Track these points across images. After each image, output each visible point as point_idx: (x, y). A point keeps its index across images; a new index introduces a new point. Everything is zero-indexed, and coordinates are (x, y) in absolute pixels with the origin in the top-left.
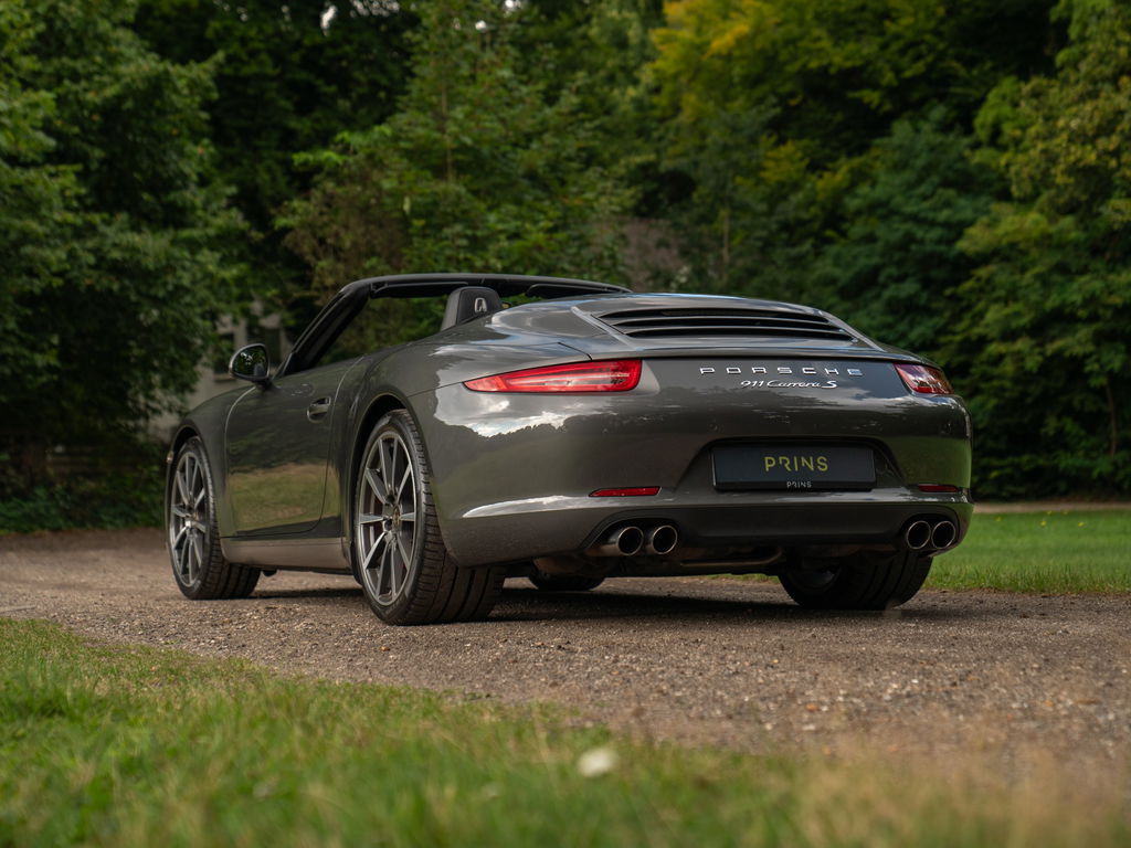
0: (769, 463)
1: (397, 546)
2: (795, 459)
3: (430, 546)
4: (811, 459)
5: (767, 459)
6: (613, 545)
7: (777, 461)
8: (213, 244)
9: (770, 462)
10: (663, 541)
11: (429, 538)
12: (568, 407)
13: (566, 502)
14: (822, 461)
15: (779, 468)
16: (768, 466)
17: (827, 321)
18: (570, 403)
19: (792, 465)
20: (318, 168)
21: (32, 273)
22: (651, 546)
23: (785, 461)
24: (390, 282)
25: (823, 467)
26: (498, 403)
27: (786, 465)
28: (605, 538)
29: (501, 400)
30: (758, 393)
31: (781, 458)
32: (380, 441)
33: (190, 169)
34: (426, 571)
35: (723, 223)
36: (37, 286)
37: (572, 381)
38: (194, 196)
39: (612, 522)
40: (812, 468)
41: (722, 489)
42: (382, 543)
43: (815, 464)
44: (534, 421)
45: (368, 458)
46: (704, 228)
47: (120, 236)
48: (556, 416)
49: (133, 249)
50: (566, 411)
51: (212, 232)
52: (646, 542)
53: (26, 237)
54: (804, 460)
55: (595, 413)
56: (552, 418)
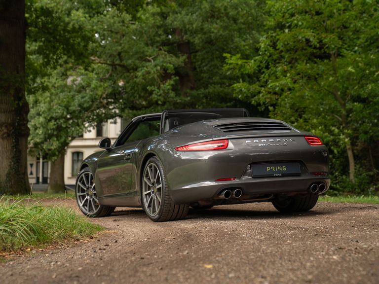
0: (268, 169)
1: (157, 197)
2: (276, 167)
5: (267, 167)
6: (223, 196)
10: (237, 194)
14: (284, 167)
15: (271, 170)
17: (283, 124)
18: (208, 153)
19: (275, 169)
22: (234, 195)
24: (147, 117)
25: (285, 169)
27: (273, 169)
28: (220, 193)
31: (272, 167)
32: (148, 168)
40: (281, 170)
41: (255, 177)
42: (152, 198)
43: (282, 168)
45: (145, 174)
52: (232, 194)
54: (279, 167)
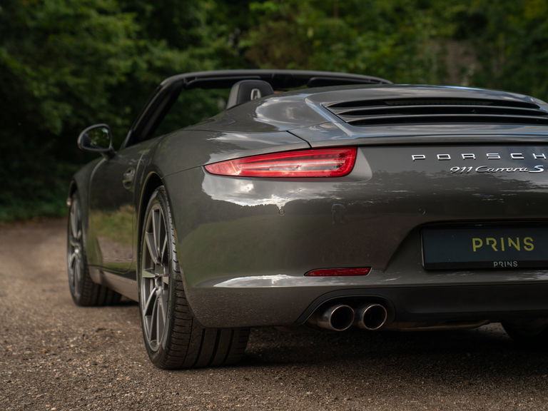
2: (502, 239)
3: (179, 308)
4: (518, 239)
5: (474, 240)
6: (326, 321)
7: (484, 242)
8: (211, 57)
9: (477, 243)
10: (373, 317)
11: (178, 301)
12: (292, 192)
13: (289, 281)
14: (528, 241)
15: (486, 248)
16: (475, 247)
17: (538, 107)
18: (294, 188)
19: (498, 246)
20: (262, 13)
21: (110, 73)
22: (362, 322)
23: (491, 242)
24: (199, 77)
25: (529, 247)
26: (246, 184)
27: (493, 246)
28: (318, 314)
29: (248, 183)
30: (466, 177)
31: (488, 240)
32: (153, 211)
33: (201, 16)
34: (176, 328)
35: (501, 41)
36: (113, 81)
37: (302, 166)
38: (203, 31)
39: (324, 300)
40: (518, 248)
41: (431, 269)
42: (154, 296)
43: (522, 245)
44: (265, 202)
45: (147, 223)
46: (490, 45)
47: (161, 53)
48: (281, 199)
49: (167, 60)
50: (289, 195)
51: (211, 50)
52: (358, 318)
53: (110, 55)
54: (510, 241)
55: (317, 197)
56: (277, 200)
